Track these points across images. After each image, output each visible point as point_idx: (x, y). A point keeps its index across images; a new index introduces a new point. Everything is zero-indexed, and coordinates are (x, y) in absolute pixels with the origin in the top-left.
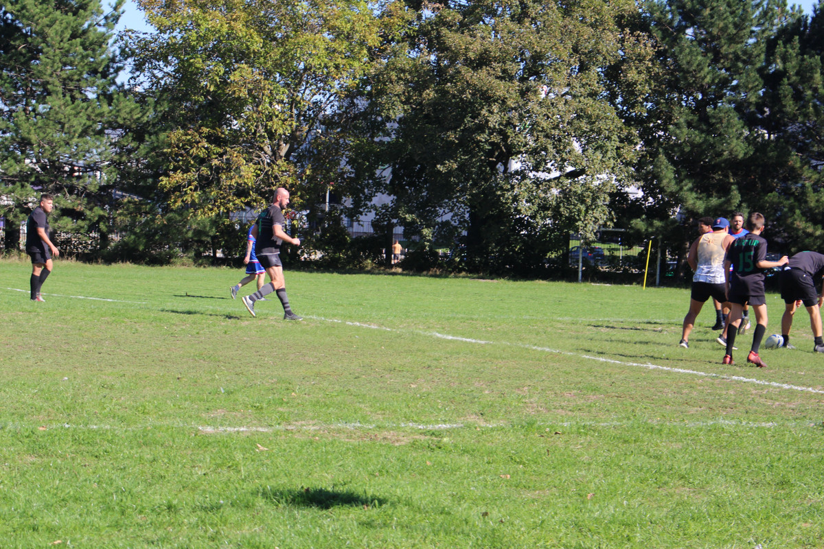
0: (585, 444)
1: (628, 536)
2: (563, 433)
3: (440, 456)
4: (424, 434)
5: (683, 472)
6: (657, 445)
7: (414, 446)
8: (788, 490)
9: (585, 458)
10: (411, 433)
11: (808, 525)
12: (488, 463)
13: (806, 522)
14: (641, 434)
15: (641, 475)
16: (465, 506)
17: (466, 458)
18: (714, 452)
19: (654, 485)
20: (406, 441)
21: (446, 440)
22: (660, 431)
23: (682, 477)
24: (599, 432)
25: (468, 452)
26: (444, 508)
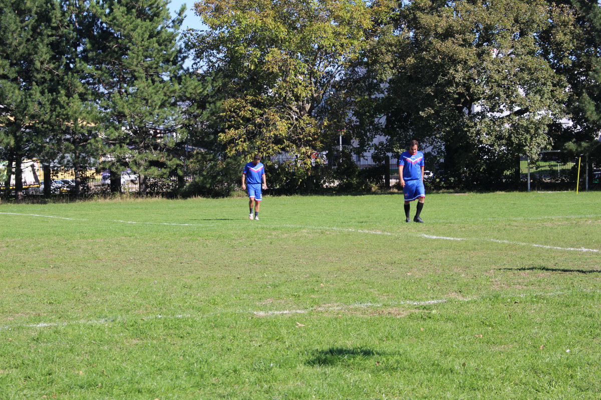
0: (537, 310)
1: (571, 375)
2: (521, 302)
3: (430, 323)
4: (418, 308)
6: (591, 307)
7: (411, 317)
9: (538, 320)
10: (409, 308)
12: (466, 327)
14: (578, 300)
15: (580, 329)
16: (450, 359)
17: (449, 325)
19: (589, 337)
20: (405, 314)
21: (434, 312)
22: (593, 297)
24: (547, 300)
25: (451, 319)
26: (434, 361)
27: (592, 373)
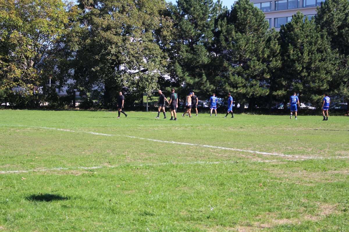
0: (148, 173)
1: (164, 206)
2: (140, 169)
3: (93, 179)
4: (87, 171)
5: (185, 182)
6: (175, 172)
7: (83, 175)
8: (223, 187)
9: (148, 178)
10: (82, 171)
11: (231, 200)
12: (112, 181)
13: (230, 198)
14: (169, 168)
15: (169, 183)
16: (102, 197)
17: (103, 179)
18: (196, 174)
19: (174, 187)
20: (80, 174)
21: (95, 173)
22: (177, 166)
23: (184, 184)
24: (154, 168)
25: (104, 177)
26: (94, 199)
27: (174, 206)
